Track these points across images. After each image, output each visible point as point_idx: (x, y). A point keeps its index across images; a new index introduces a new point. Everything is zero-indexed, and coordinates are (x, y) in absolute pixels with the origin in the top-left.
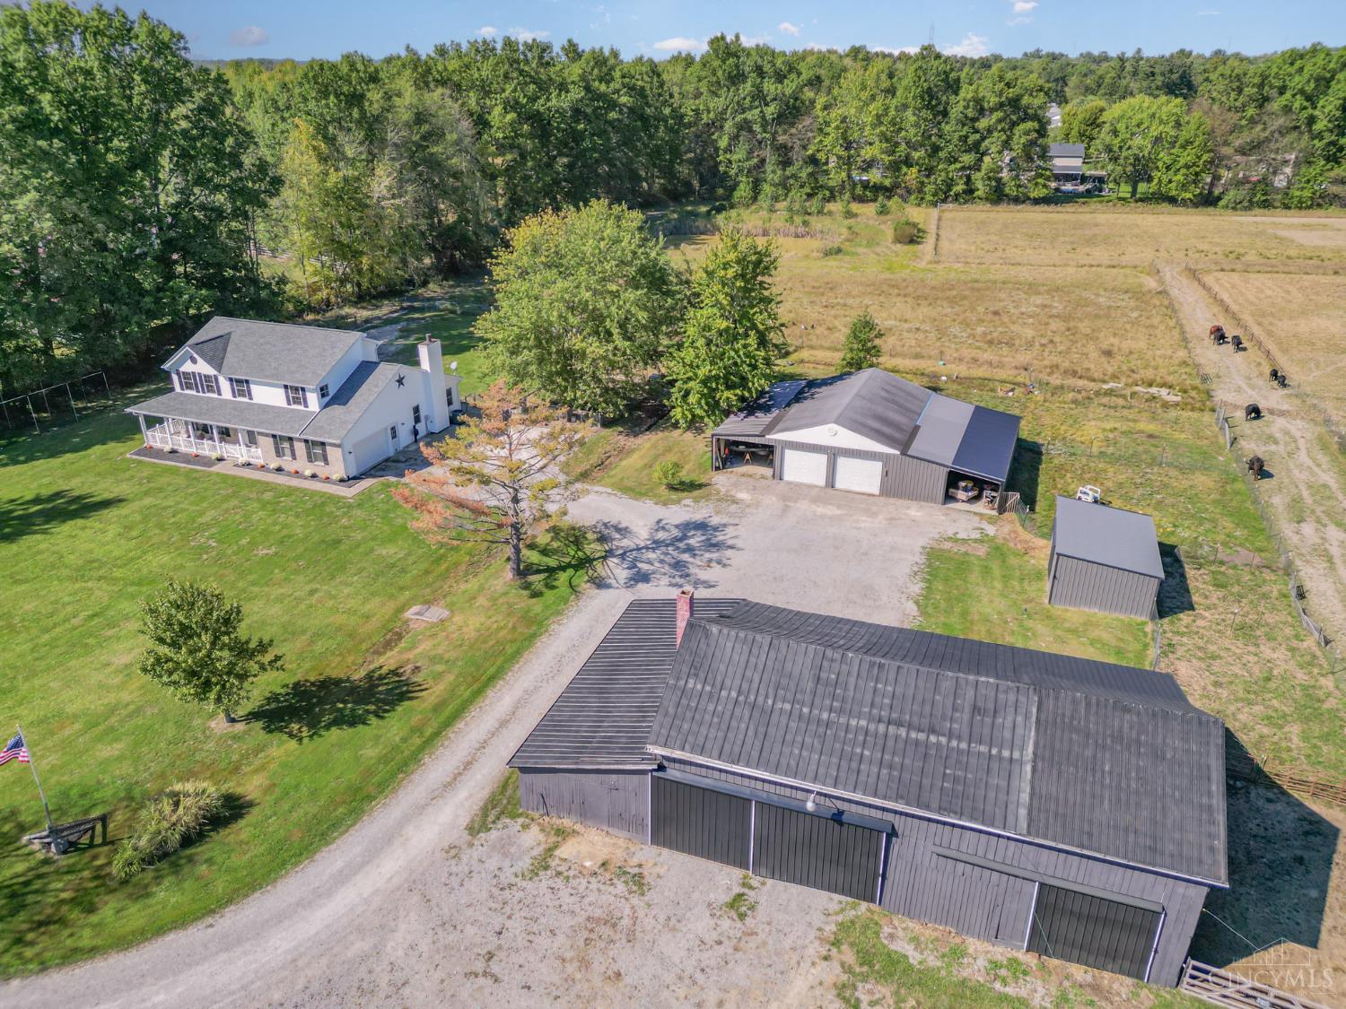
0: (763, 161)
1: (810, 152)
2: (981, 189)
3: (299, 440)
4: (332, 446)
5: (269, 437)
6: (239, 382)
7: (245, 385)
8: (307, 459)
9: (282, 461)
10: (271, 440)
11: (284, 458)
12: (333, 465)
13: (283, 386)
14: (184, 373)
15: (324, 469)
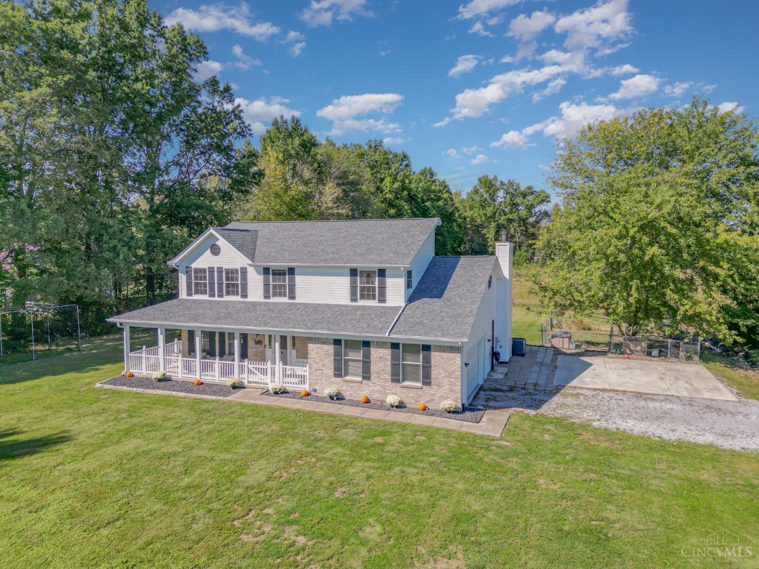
3: (381, 344)
4: (444, 352)
5: (328, 344)
6: (279, 274)
7: (287, 276)
8: (389, 378)
9: (342, 383)
10: (330, 348)
11: (348, 378)
12: (438, 386)
13: (348, 271)
14: (196, 270)
15: (420, 392)
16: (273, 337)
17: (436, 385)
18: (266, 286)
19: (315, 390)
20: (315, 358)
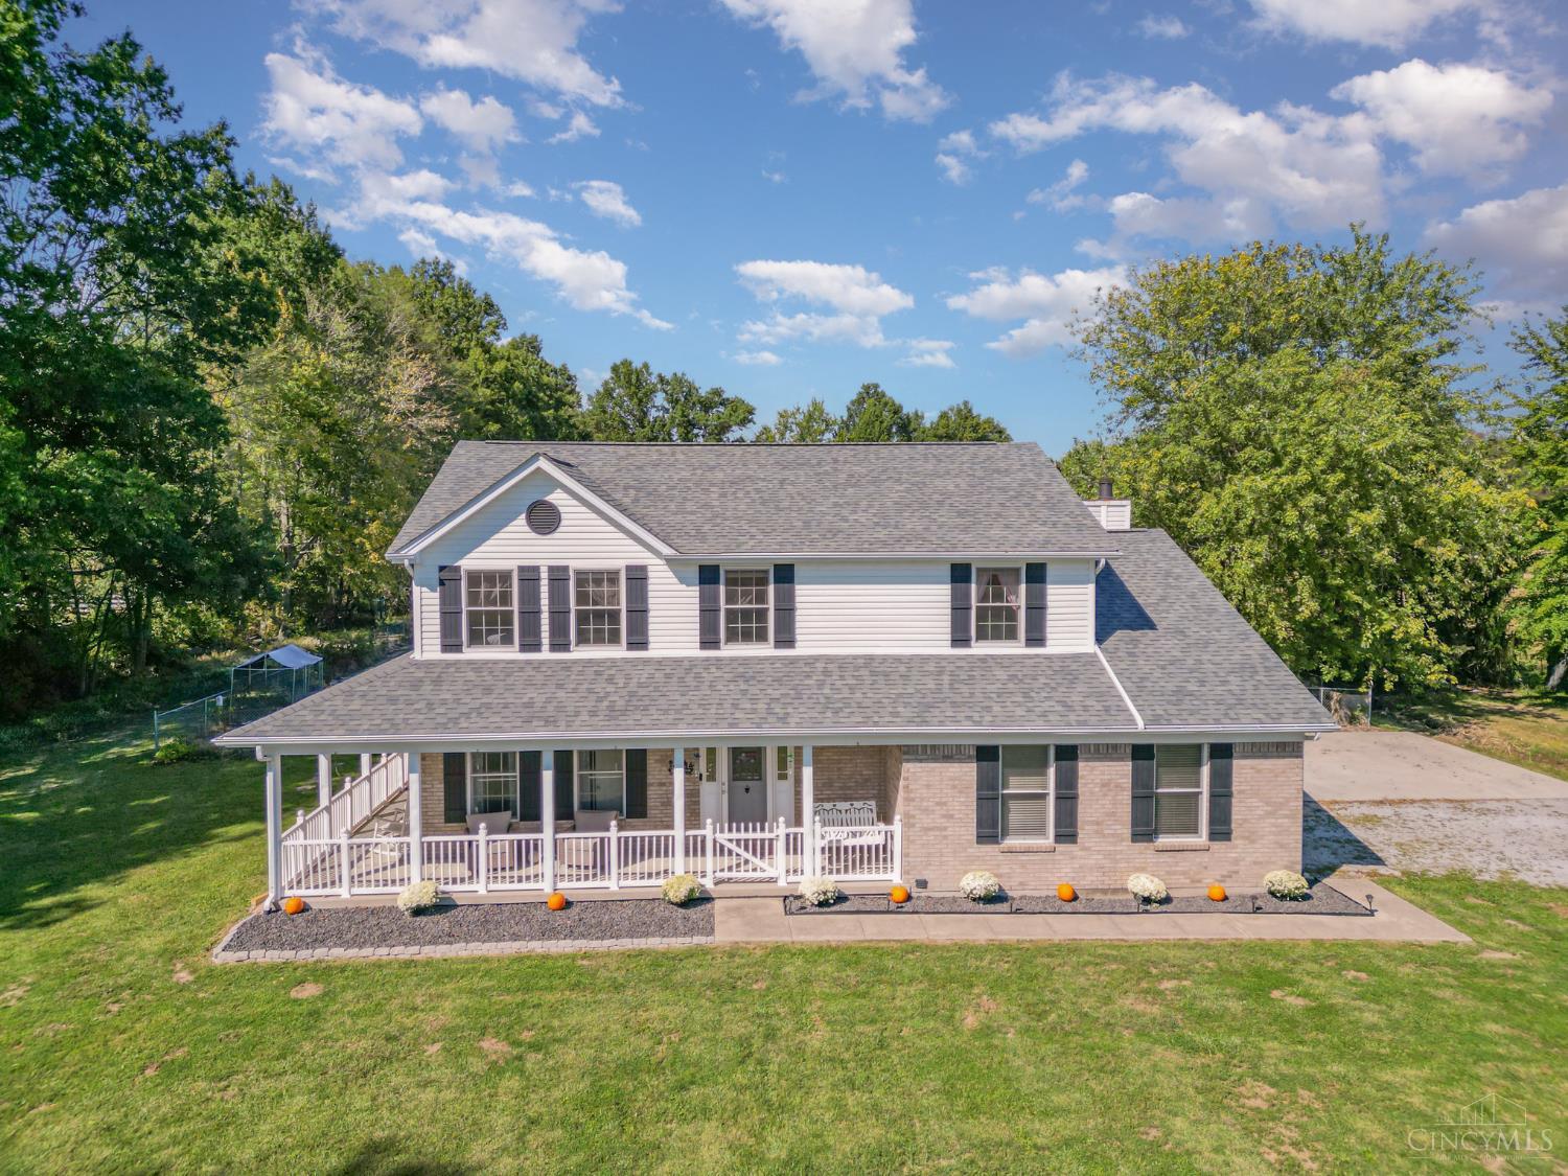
3: (1106, 751)
4: (1265, 757)
5: (960, 761)
6: (746, 582)
7: (771, 588)
8: (1127, 832)
9: (1001, 857)
10: (967, 773)
11: (1011, 842)
12: (1247, 838)
13: (947, 571)
14: (475, 578)
15: (1205, 858)
16: (790, 751)
17: (1244, 838)
18: (708, 613)
19: (922, 884)
20: (922, 799)
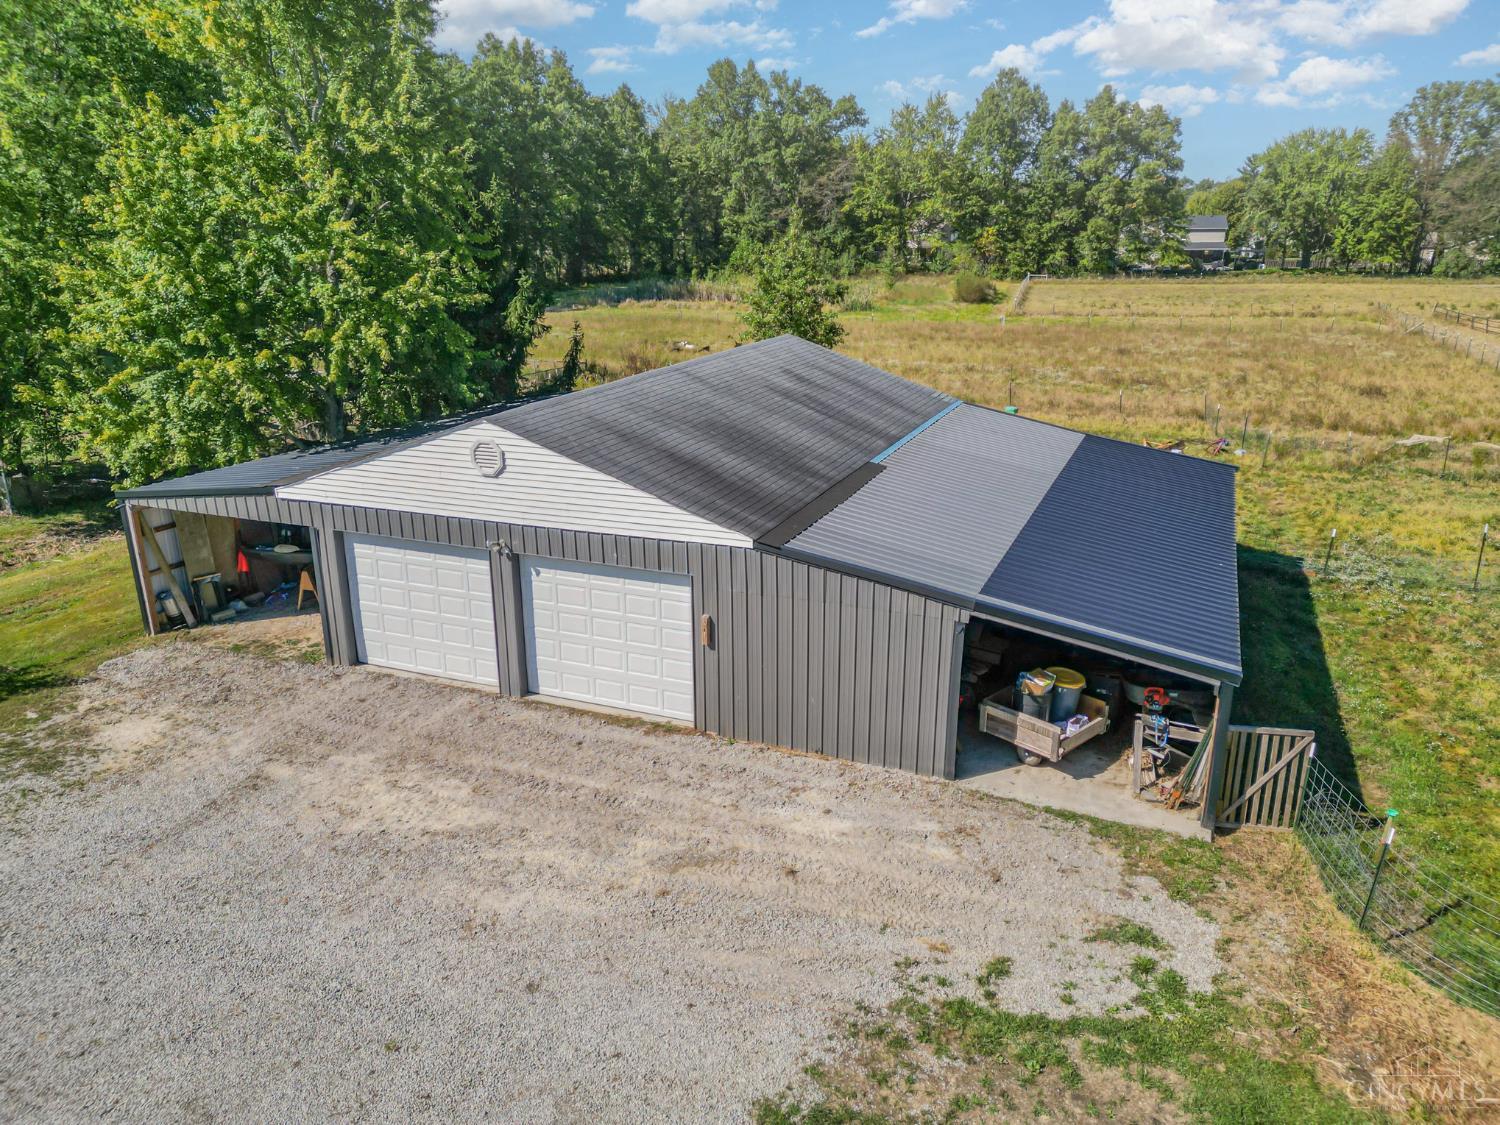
0: (785, 223)
1: (846, 208)
2: (1087, 255)
